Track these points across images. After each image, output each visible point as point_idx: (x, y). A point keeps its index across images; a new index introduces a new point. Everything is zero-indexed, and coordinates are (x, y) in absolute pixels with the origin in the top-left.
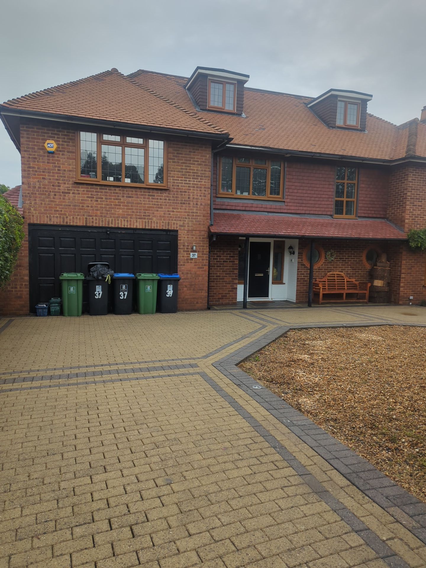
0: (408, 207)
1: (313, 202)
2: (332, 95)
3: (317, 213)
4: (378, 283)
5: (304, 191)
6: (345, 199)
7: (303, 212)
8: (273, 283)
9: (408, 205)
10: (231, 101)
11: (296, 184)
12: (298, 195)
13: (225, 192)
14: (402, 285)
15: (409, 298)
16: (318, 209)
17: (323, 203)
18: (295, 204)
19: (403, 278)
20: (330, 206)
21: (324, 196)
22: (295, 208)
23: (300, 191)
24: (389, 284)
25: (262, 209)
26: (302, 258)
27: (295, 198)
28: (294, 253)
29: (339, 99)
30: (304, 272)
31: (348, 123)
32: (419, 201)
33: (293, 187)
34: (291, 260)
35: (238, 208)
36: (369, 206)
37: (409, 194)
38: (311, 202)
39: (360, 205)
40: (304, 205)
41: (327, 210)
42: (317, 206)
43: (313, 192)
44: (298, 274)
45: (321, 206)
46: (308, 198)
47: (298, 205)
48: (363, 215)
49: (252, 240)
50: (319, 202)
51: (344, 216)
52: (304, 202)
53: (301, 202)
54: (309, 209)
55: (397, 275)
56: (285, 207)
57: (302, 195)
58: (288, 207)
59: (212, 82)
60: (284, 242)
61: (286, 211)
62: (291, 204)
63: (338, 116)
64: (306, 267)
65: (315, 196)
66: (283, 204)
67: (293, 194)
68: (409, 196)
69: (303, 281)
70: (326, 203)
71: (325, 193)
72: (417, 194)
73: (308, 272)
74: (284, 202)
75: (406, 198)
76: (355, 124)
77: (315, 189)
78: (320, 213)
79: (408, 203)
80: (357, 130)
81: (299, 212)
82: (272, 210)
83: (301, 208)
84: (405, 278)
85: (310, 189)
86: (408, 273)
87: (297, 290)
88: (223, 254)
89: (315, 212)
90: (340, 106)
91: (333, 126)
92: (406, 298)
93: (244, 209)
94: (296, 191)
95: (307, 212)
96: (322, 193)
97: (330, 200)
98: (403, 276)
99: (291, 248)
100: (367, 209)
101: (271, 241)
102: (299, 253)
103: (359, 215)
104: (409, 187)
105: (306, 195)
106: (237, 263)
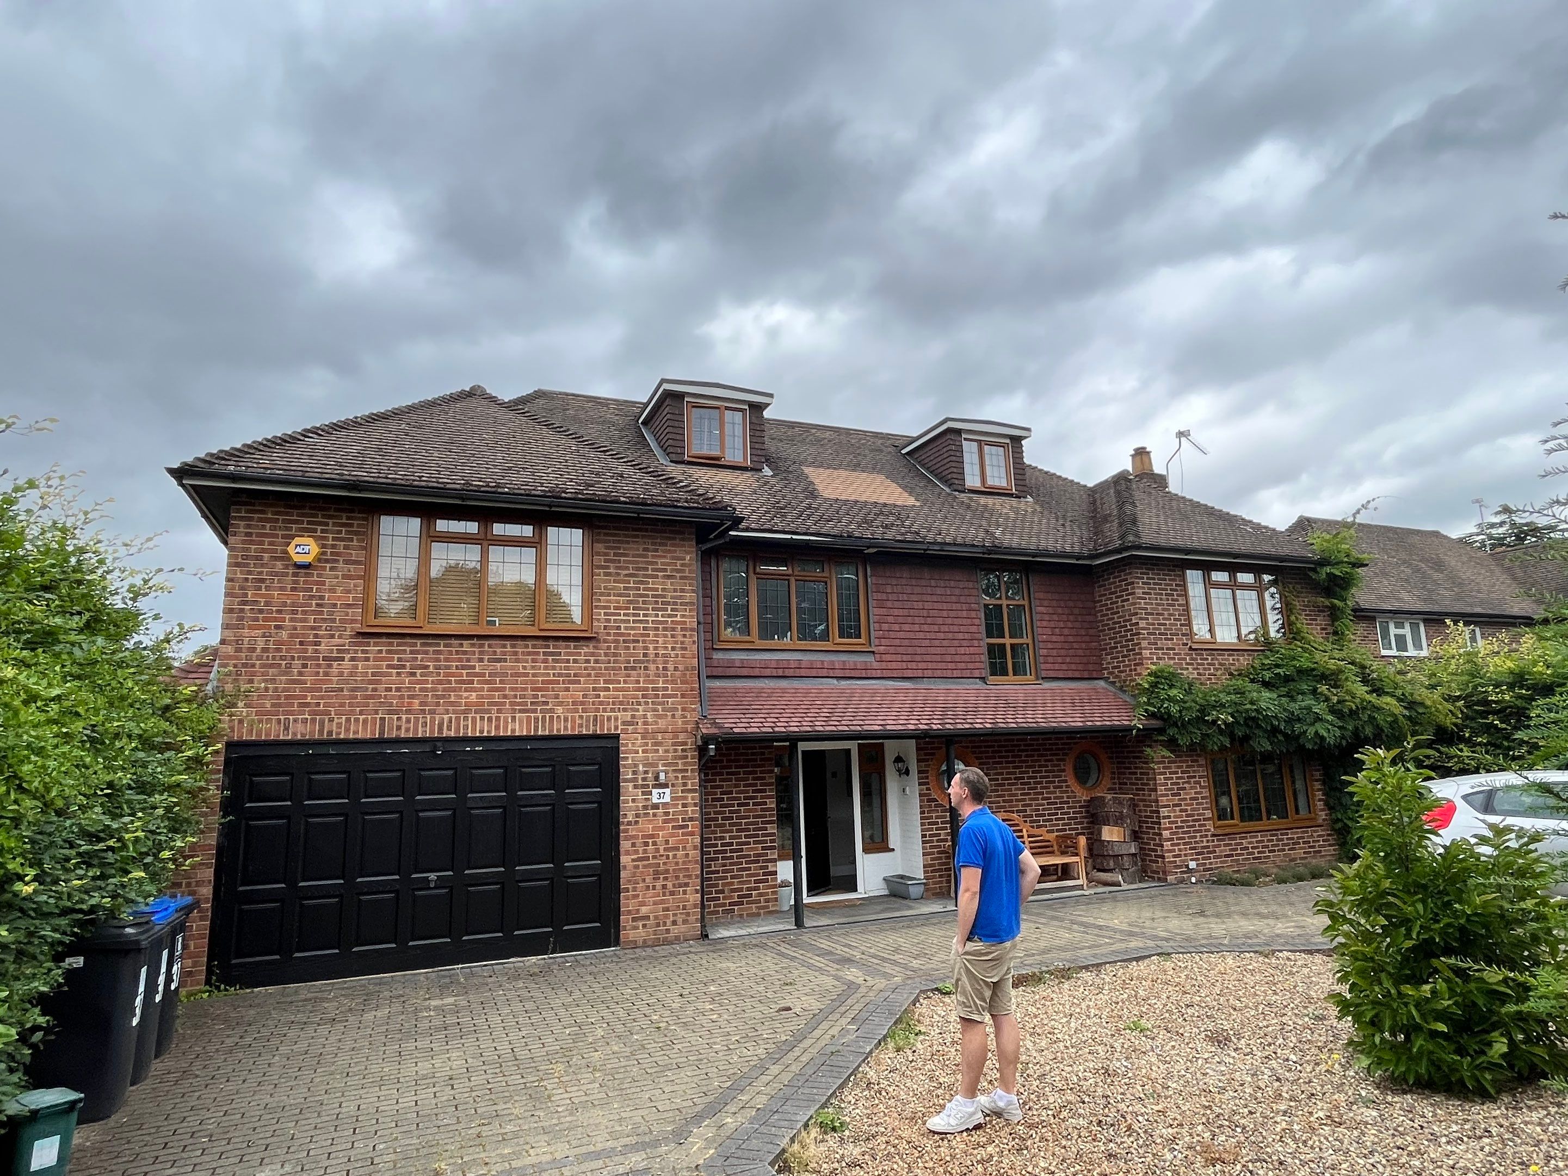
0: (1146, 653)
1: (938, 651)
2: (949, 430)
3: (949, 674)
4: (1110, 834)
5: (917, 627)
6: (1008, 641)
7: (920, 673)
8: (866, 850)
9: (1146, 649)
10: (739, 442)
11: (896, 612)
12: (902, 635)
13: (738, 636)
14: (1166, 834)
15: (1187, 866)
16: (951, 666)
17: (962, 650)
18: (899, 657)
19: (1164, 818)
20: (977, 658)
21: (960, 636)
22: (899, 665)
23: (906, 627)
24: (1136, 836)
25: (824, 673)
26: (928, 783)
27: (897, 642)
28: (907, 772)
29: (963, 436)
30: (937, 817)
31: (990, 482)
32: (1166, 639)
33: (890, 619)
34: (904, 790)
35: (768, 672)
36: (1063, 652)
37: (1142, 624)
38: (932, 650)
39: (1044, 652)
40: (918, 658)
41: (970, 666)
42: (948, 658)
43: (936, 628)
44: (922, 824)
45: (957, 658)
46: (927, 643)
47: (905, 658)
48: (1052, 674)
49: (802, 746)
50: (952, 651)
51: (1011, 677)
52: (919, 650)
53: (910, 650)
54: (930, 665)
55: (1152, 812)
56: (876, 665)
57: (911, 635)
58: (884, 665)
59: (694, 407)
60: (882, 744)
61: (879, 674)
62: (888, 657)
63: (967, 469)
64: (942, 806)
65: (942, 636)
66: (870, 658)
67: (892, 634)
68: (1143, 629)
69: (937, 841)
70: (968, 650)
71: (962, 629)
72: (1159, 624)
73: (945, 817)
74: (873, 652)
75: (1139, 634)
76: (1004, 483)
77: (940, 621)
78: (956, 673)
79: (1144, 644)
80: (1011, 495)
81: (909, 674)
82: (848, 674)
83: (914, 665)
84: (1169, 817)
85: (929, 620)
86: (1174, 805)
87: (925, 866)
88: (736, 786)
89: (945, 674)
90: (970, 450)
91: (960, 488)
92: (1180, 867)
93: (780, 673)
94: (896, 627)
95: (929, 673)
96: (956, 629)
97: (976, 643)
98: (1164, 812)
99: (898, 759)
100: (1060, 660)
101: (853, 746)
102: (919, 772)
103: (1044, 674)
104: (1140, 609)
105: (921, 635)
106: (774, 806)
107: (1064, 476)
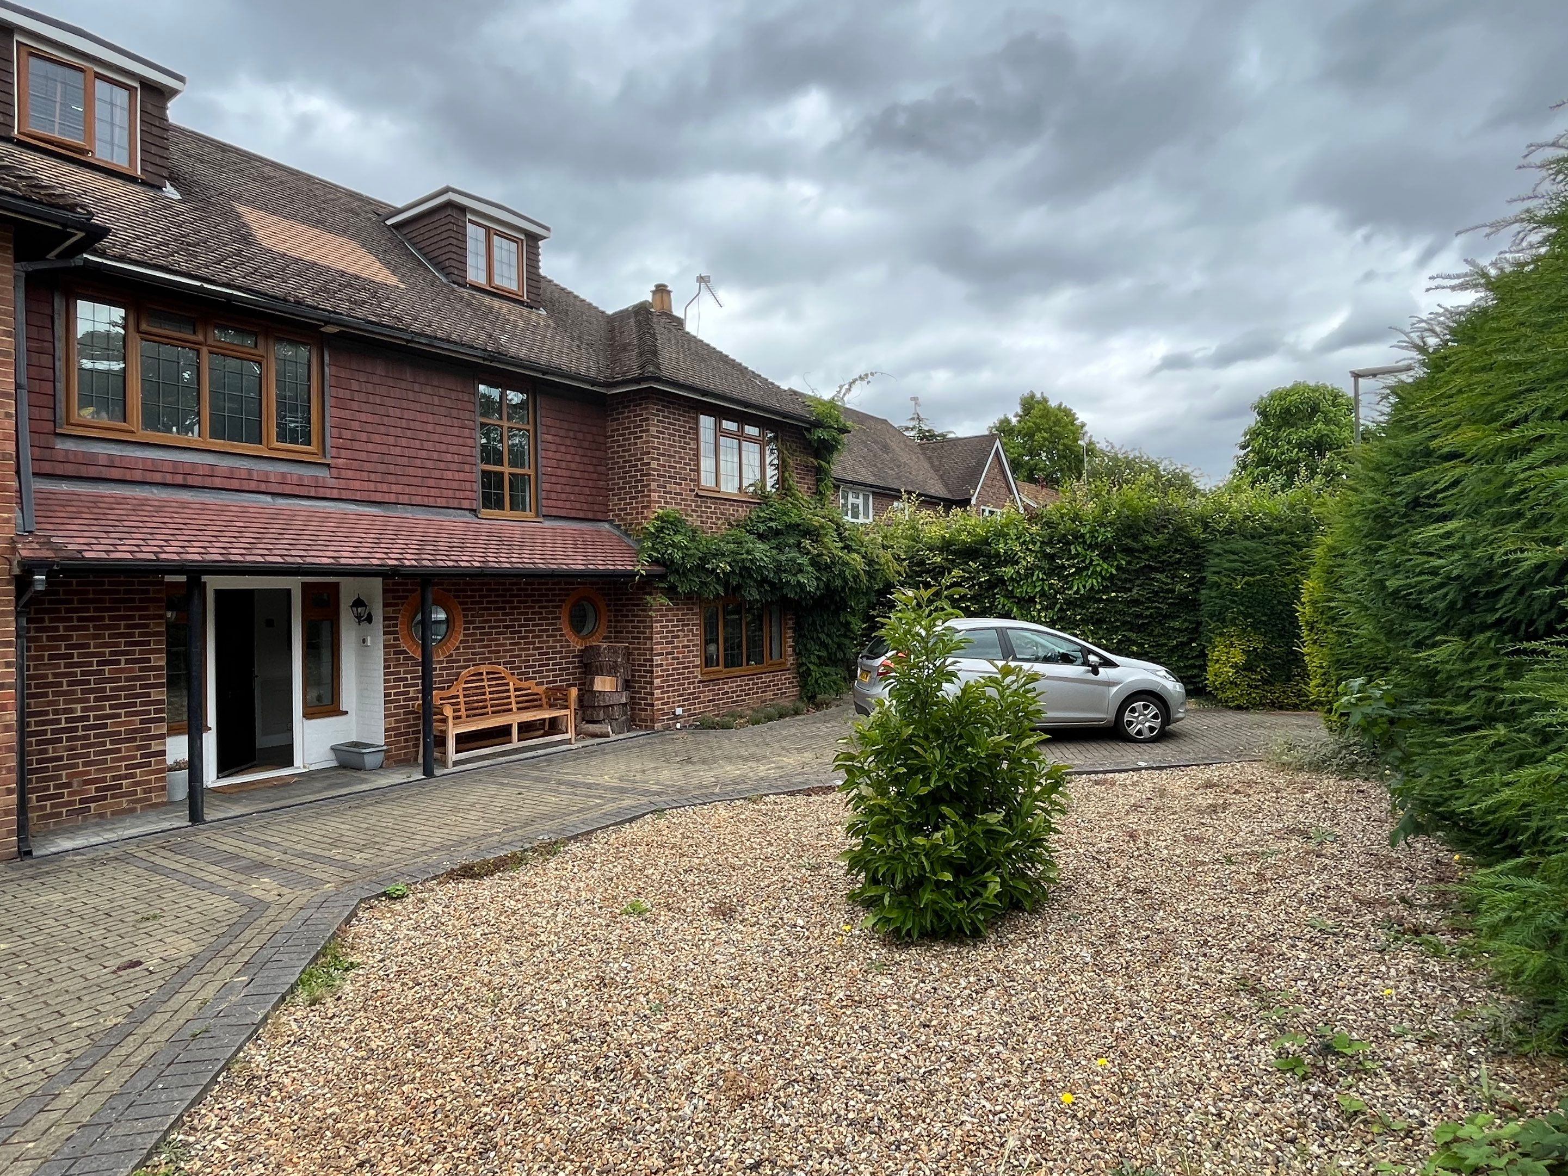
0: (654, 496)
1: (419, 472)
2: (450, 204)
3: (431, 501)
4: (603, 684)
5: (391, 440)
6: (506, 469)
7: (393, 498)
8: (308, 715)
9: (654, 491)
11: (363, 417)
12: (370, 447)
13: (104, 420)
14: (657, 682)
15: (674, 713)
16: (433, 492)
17: (449, 475)
18: (365, 476)
19: (657, 666)
20: (468, 486)
21: (449, 457)
22: (366, 486)
23: (377, 438)
24: (627, 685)
25: (253, 486)
26: (396, 632)
27: (363, 456)
28: (369, 619)
29: (469, 216)
30: (405, 672)
31: (497, 281)
32: (675, 483)
33: (355, 425)
34: (364, 641)
35: (158, 477)
36: (568, 489)
37: (654, 464)
38: (411, 471)
39: (546, 486)
40: (392, 479)
41: (458, 494)
42: (431, 482)
43: (417, 444)
44: (386, 681)
45: (443, 484)
46: (405, 461)
47: (373, 477)
48: (554, 512)
49: (213, 583)
50: (437, 474)
51: (507, 513)
52: (392, 469)
53: (381, 468)
54: (407, 490)
55: (645, 660)
56: (332, 483)
57: (384, 449)
58: (343, 483)
59: (32, 54)
60: (337, 585)
61: (335, 494)
62: (350, 474)
63: (470, 260)
64: (412, 658)
65: (423, 454)
66: (323, 473)
67: (356, 445)
68: (654, 470)
69: (405, 700)
70: (457, 476)
71: (452, 449)
72: (670, 467)
73: (417, 671)
74: (328, 465)
75: (649, 475)
76: (514, 287)
77: (423, 435)
78: (440, 502)
79: (654, 485)
80: (521, 303)
81: (378, 497)
82: (287, 489)
83: (385, 487)
84: (661, 665)
85: (409, 433)
86: (667, 653)
87: (386, 730)
89: (426, 501)
90: (474, 234)
91: (460, 280)
92: (668, 714)
93: (179, 479)
94: (364, 436)
95: (404, 499)
96: (443, 447)
97: (467, 468)
98: (657, 660)
99: (358, 603)
100: (563, 496)
101: (294, 584)
102: (385, 619)
103: (545, 511)
104: (653, 448)
105: (398, 451)
106: (163, 663)
107: (582, 297)
